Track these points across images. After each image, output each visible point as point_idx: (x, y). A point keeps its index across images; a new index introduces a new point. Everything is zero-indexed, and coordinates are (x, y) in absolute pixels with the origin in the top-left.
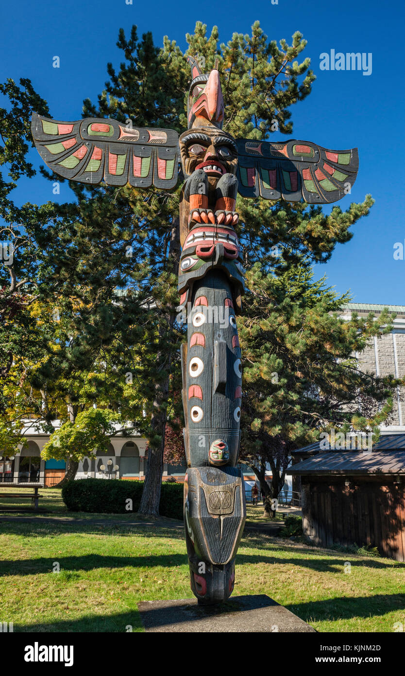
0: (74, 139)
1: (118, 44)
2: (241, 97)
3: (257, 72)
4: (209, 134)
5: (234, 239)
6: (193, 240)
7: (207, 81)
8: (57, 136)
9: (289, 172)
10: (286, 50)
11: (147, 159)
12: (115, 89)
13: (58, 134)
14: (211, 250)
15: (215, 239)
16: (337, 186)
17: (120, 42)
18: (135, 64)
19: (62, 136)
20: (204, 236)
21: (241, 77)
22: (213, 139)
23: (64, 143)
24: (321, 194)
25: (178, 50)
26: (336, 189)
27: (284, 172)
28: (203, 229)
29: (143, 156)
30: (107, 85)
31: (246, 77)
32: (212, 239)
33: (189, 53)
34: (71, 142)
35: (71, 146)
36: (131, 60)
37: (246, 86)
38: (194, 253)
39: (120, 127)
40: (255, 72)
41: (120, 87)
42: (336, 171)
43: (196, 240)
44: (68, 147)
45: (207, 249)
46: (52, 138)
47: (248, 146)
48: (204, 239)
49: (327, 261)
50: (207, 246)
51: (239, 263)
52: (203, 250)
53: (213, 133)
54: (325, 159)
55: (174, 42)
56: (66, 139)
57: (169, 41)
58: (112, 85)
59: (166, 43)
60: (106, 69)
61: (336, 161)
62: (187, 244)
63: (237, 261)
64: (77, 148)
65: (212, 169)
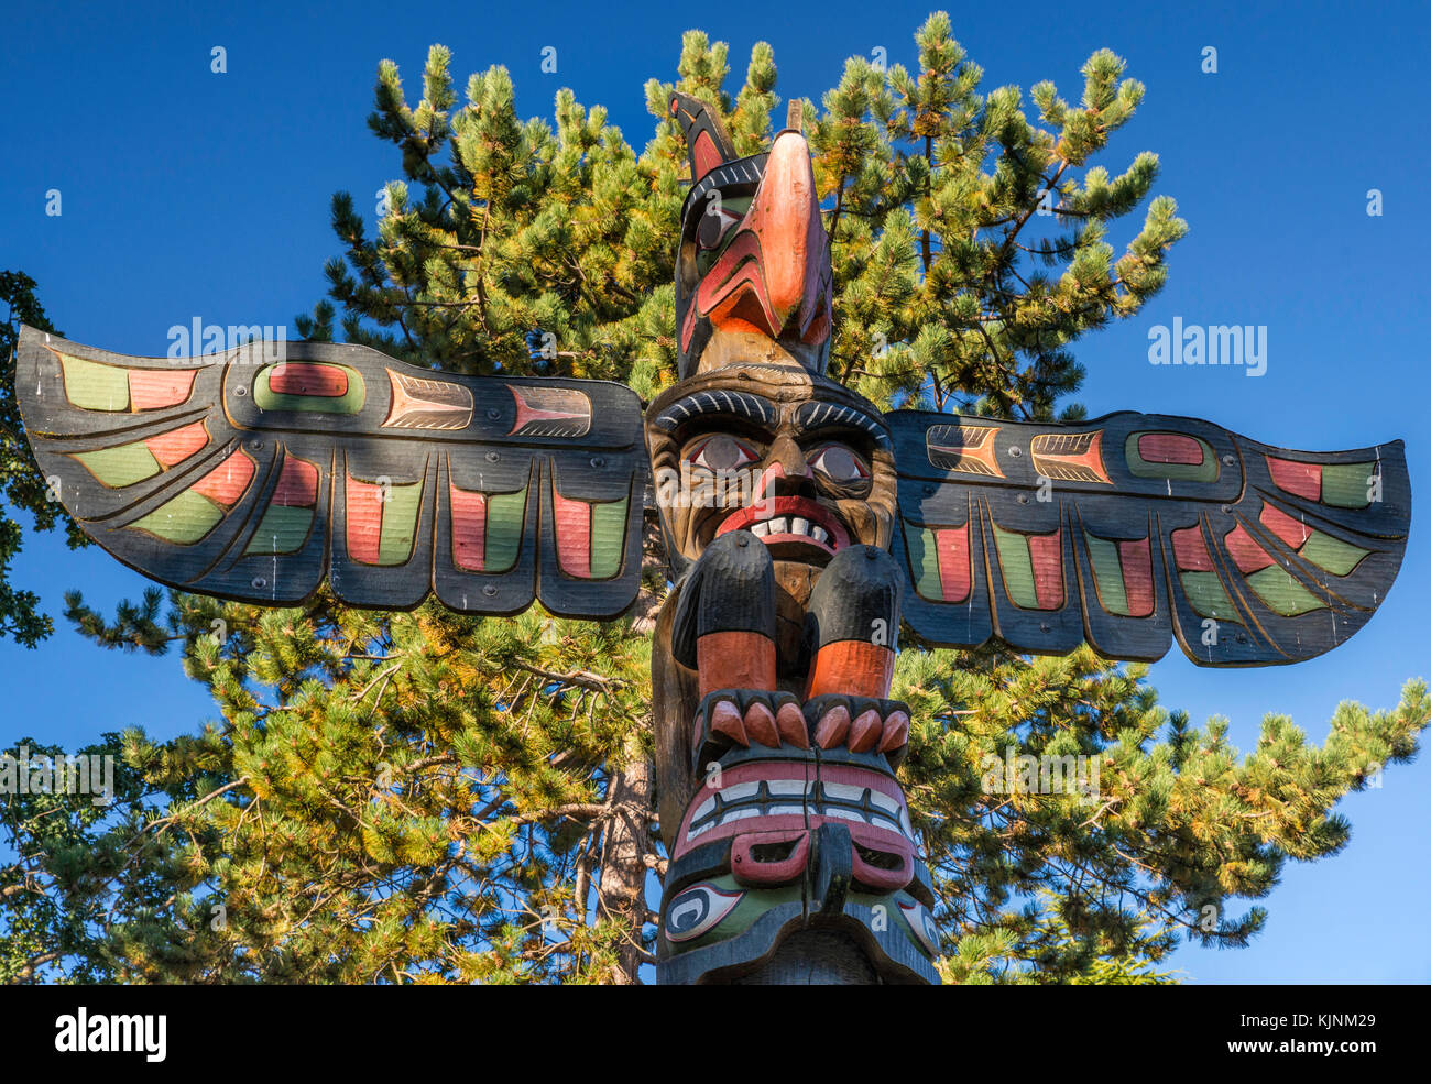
0: (198, 427)
1: (374, 123)
2: (881, 303)
3: (944, 208)
4: (773, 391)
5: (893, 810)
6: (715, 816)
7: (755, 184)
8: (126, 417)
9: (1116, 541)
10: (1057, 125)
11: (508, 499)
12: (364, 292)
13: (128, 410)
14: (797, 855)
15: (812, 810)
16: (1321, 595)
17: (382, 115)
18: (444, 197)
19: (148, 418)
20: (765, 800)
21: (876, 229)
22: (787, 412)
23: (157, 443)
24: (1252, 625)
25: (614, 142)
26: (1318, 603)
27: (1093, 542)
28: (754, 772)
29: (491, 487)
30: (335, 273)
31: (900, 225)
32: (797, 810)
33: (661, 153)
34: (188, 439)
35: (183, 454)
36: (428, 179)
37: (899, 257)
38: (724, 870)
39: (394, 376)
40: (938, 209)
41: (387, 284)
42: (1315, 534)
43: (728, 818)
44: (173, 459)
45: (783, 850)
46: (104, 425)
47: (940, 440)
48: (764, 811)
49: (1250, 939)
50: (777, 837)
51: (919, 908)
52: (762, 852)
53: (789, 390)
54: (1264, 485)
55: (597, 113)
56: (162, 427)
57: (579, 108)
58: (353, 273)
59: (565, 118)
60: (328, 217)
61: (1315, 496)
62: (691, 835)
63: (906, 898)
64: (211, 462)
65: (790, 530)
